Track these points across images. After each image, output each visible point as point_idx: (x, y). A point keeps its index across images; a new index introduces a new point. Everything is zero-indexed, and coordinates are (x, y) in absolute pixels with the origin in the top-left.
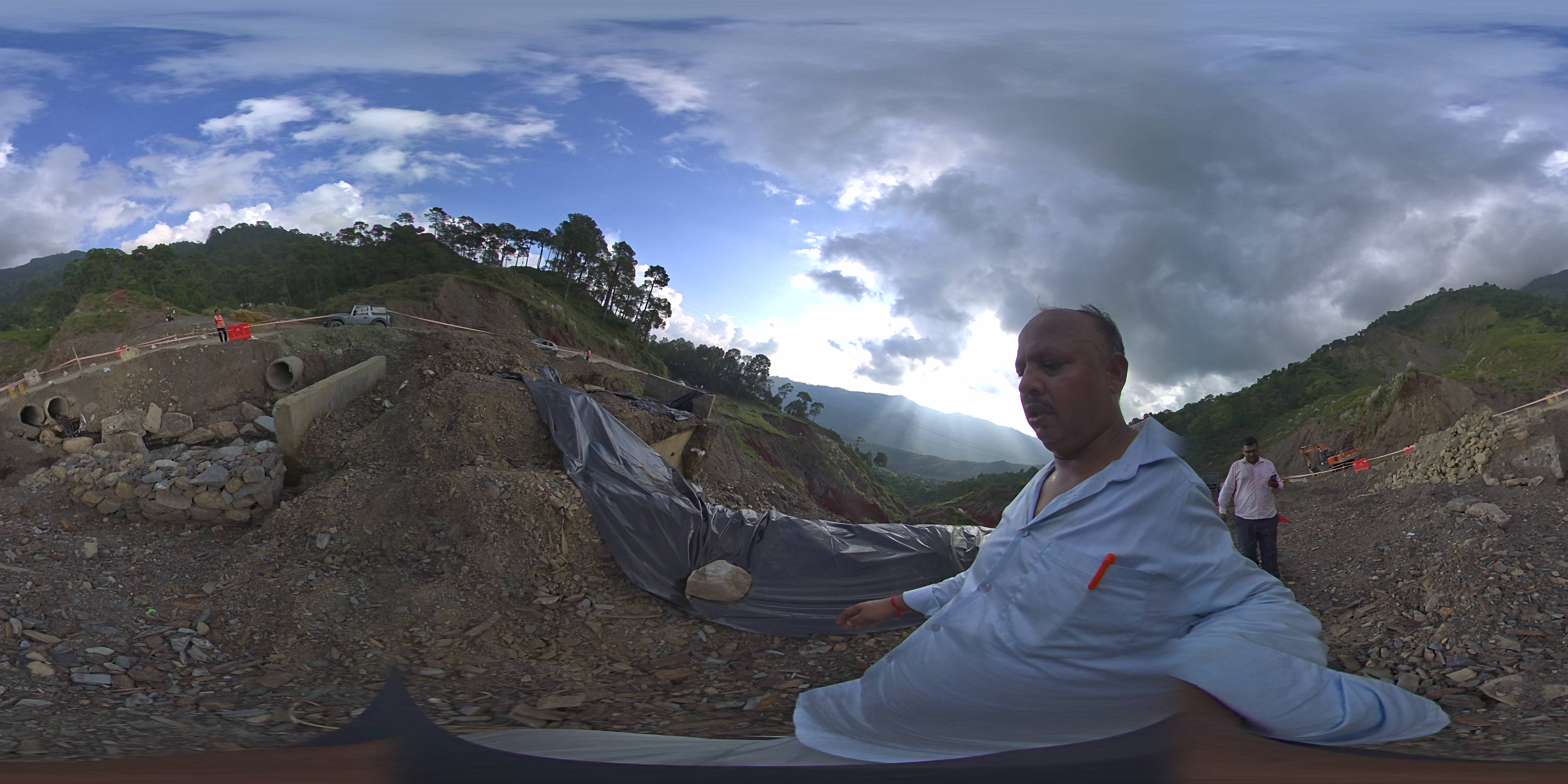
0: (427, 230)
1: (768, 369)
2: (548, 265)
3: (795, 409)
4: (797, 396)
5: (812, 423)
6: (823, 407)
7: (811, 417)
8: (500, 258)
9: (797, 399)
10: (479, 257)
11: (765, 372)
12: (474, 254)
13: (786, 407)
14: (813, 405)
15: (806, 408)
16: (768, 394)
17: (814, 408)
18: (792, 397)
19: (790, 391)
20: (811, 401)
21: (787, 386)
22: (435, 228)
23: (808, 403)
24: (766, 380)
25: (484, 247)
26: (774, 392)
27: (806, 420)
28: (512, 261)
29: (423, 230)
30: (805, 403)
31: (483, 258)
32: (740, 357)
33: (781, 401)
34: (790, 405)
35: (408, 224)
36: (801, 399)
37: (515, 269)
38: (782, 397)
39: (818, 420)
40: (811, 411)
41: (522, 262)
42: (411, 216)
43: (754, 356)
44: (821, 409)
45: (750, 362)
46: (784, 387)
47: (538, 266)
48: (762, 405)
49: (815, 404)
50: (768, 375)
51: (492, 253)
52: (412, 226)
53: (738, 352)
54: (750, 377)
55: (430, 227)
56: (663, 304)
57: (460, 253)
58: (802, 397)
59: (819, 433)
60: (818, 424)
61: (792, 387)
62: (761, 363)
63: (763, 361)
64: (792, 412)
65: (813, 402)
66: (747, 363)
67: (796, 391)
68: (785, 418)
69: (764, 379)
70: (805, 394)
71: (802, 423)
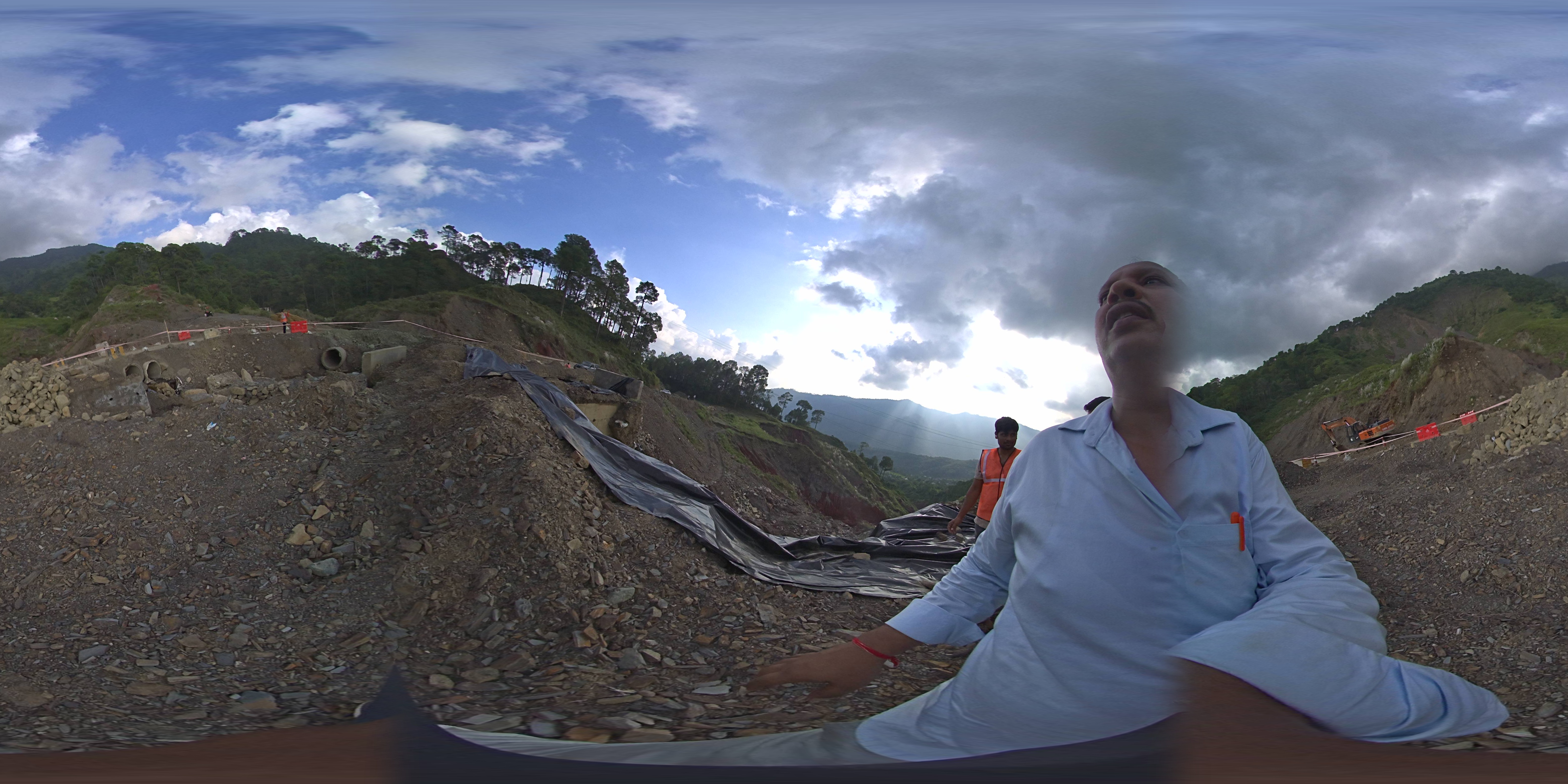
0: (440, 247)
1: (766, 379)
2: (550, 282)
3: (795, 418)
4: (797, 404)
5: (814, 432)
6: (824, 414)
7: (812, 426)
8: (506, 276)
9: (797, 407)
10: (486, 275)
11: (763, 382)
12: (482, 271)
13: (786, 417)
14: (814, 413)
15: (807, 417)
16: (767, 404)
17: (815, 416)
18: (792, 406)
19: (789, 400)
20: (811, 408)
21: (786, 395)
22: (447, 245)
23: (809, 411)
24: (765, 390)
25: (491, 265)
26: (774, 402)
27: (808, 428)
28: (514, 280)
29: (436, 247)
30: (805, 411)
31: (490, 276)
32: (737, 369)
33: (780, 410)
34: (791, 414)
35: (422, 240)
36: (801, 407)
37: (520, 287)
38: (782, 407)
39: (822, 428)
40: (812, 419)
41: (525, 280)
42: (425, 233)
43: (751, 367)
44: (822, 416)
45: (747, 373)
46: (783, 396)
47: (539, 285)
48: (762, 415)
49: (816, 412)
50: (767, 385)
51: (498, 271)
52: (425, 243)
53: (734, 363)
54: (748, 388)
55: (442, 244)
56: (654, 319)
57: (468, 270)
58: (802, 406)
59: (821, 440)
60: (821, 432)
61: (792, 396)
62: (759, 374)
63: (760, 371)
64: (794, 421)
65: (813, 410)
66: (745, 374)
67: (796, 400)
68: (786, 427)
69: (762, 389)
70: (805, 402)
71: (804, 432)
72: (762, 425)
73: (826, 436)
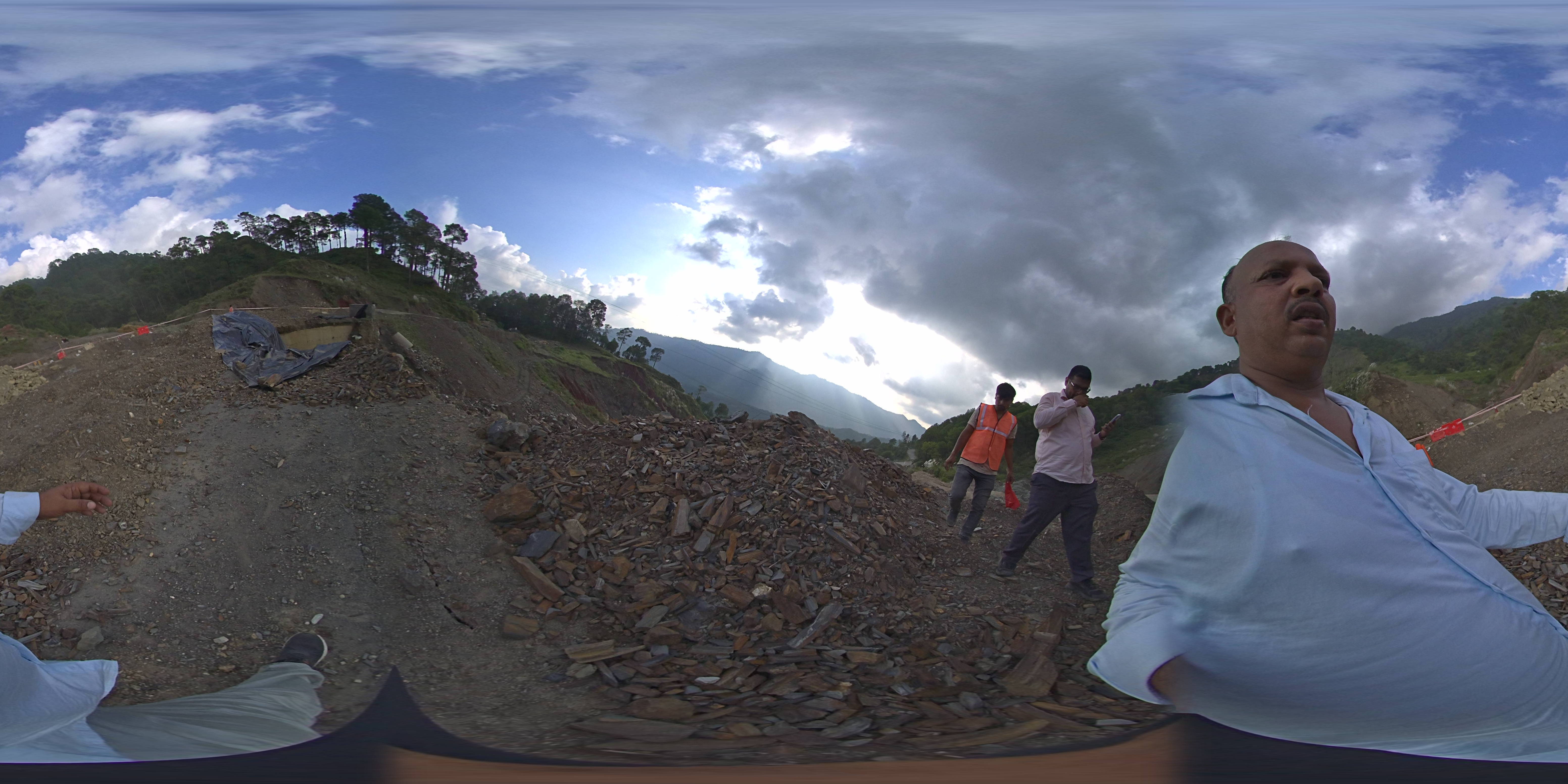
0: (242, 234)
1: (605, 314)
2: (359, 242)
3: (633, 354)
4: (636, 341)
5: (651, 369)
6: (663, 353)
7: (651, 364)
9: (635, 344)
11: (601, 317)
13: (623, 352)
14: (653, 351)
15: (645, 353)
16: (603, 339)
17: (655, 354)
18: (631, 342)
19: (629, 336)
20: (650, 346)
21: (625, 332)
22: (248, 230)
23: (647, 348)
24: (602, 326)
26: (610, 338)
27: (645, 366)
29: (238, 233)
30: (644, 348)
32: (572, 303)
33: (617, 346)
34: (628, 350)
35: (224, 231)
36: (639, 344)
38: (619, 342)
39: (659, 366)
40: (652, 356)
43: (587, 302)
44: (660, 355)
45: (583, 307)
46: (621, 333)
48: (598, 350)
49: (655, 350)
50: (604, 320)
52: (227, 233)
53: (569, 298)
54: (584, 321)
58: (641, 342)
59: (656, 378)
60: (658, 370)
61: (631, 332)
62: (596, 308)
63: (598, 306)
64: (632, 358)
65: (653, 347)
66: (580, 308)
67: (635, 336)
68: (621, 362)
69: (599, 324)
70: (644, 340)
71: (638, 368)
72: (593, 358)
73: (663, 375)
